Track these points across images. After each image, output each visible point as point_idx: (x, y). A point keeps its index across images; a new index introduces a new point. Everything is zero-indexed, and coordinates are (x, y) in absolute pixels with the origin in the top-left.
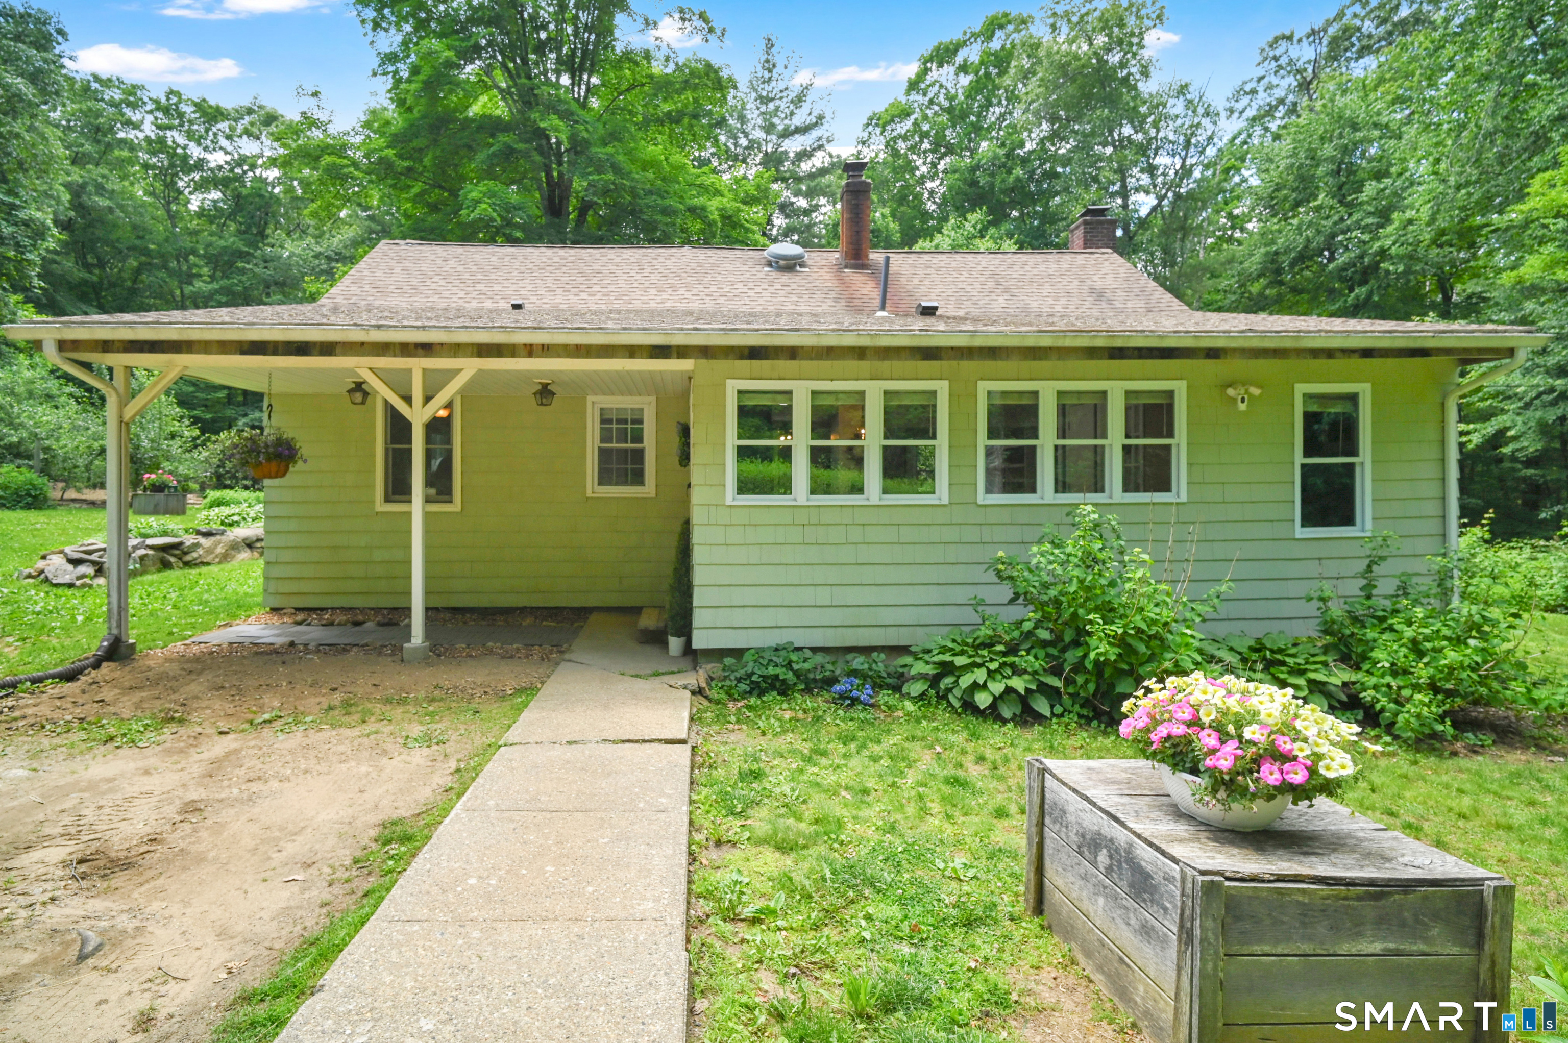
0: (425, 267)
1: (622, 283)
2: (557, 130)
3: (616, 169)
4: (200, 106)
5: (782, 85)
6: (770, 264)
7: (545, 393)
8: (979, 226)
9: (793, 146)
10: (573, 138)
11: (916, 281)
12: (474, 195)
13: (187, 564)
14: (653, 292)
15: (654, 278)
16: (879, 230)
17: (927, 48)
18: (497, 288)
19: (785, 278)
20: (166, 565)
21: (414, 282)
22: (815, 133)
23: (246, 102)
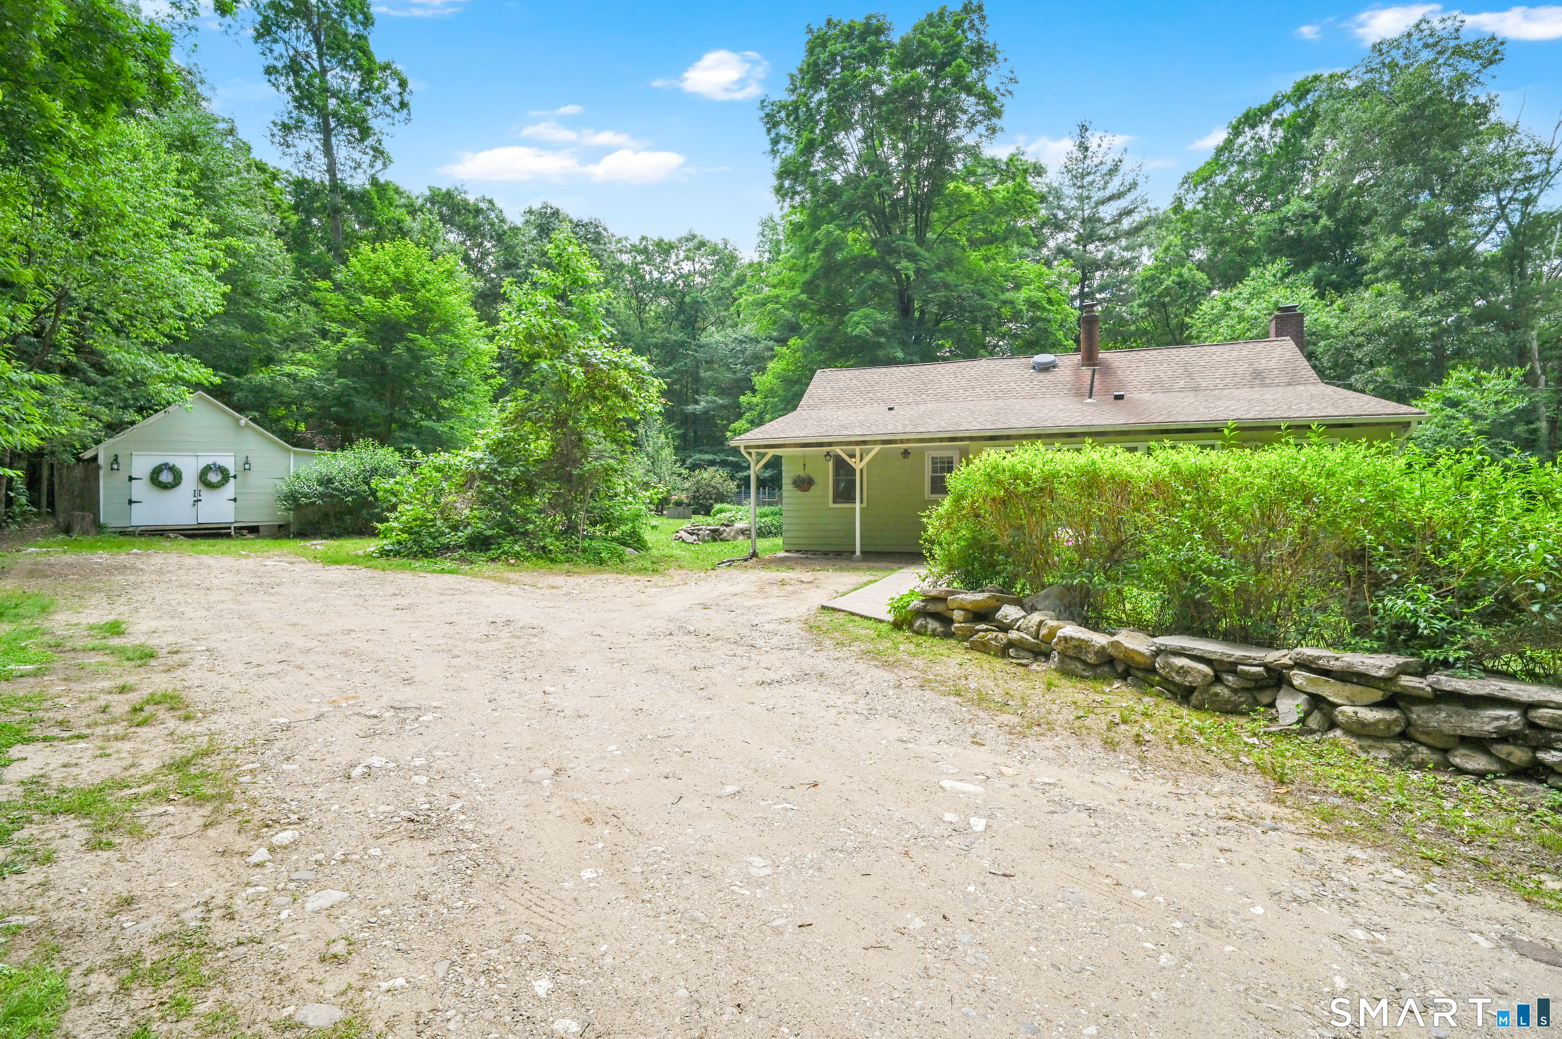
0: (841, 385)
1: (944, 387)
2: (907, 269)
3: (947, 286)
4: (659, 244)
5: (1096, 161)
6: (1034, 368)
7: (906, 453)
8: (1279, 275)
9: (1108, 212)
10: (918, 271)
11: (1128, 372)
12: (856, 318)
13: (721, 540)
14: (961, 391)
15: (963, 383)
16: (1186, 282)
17: (1238, 113)
18: (879, 395)
19: (1042, 376)
20: (715, 540)
21: (838, 394)
22: (1130, 197)
23: (684, 233)
